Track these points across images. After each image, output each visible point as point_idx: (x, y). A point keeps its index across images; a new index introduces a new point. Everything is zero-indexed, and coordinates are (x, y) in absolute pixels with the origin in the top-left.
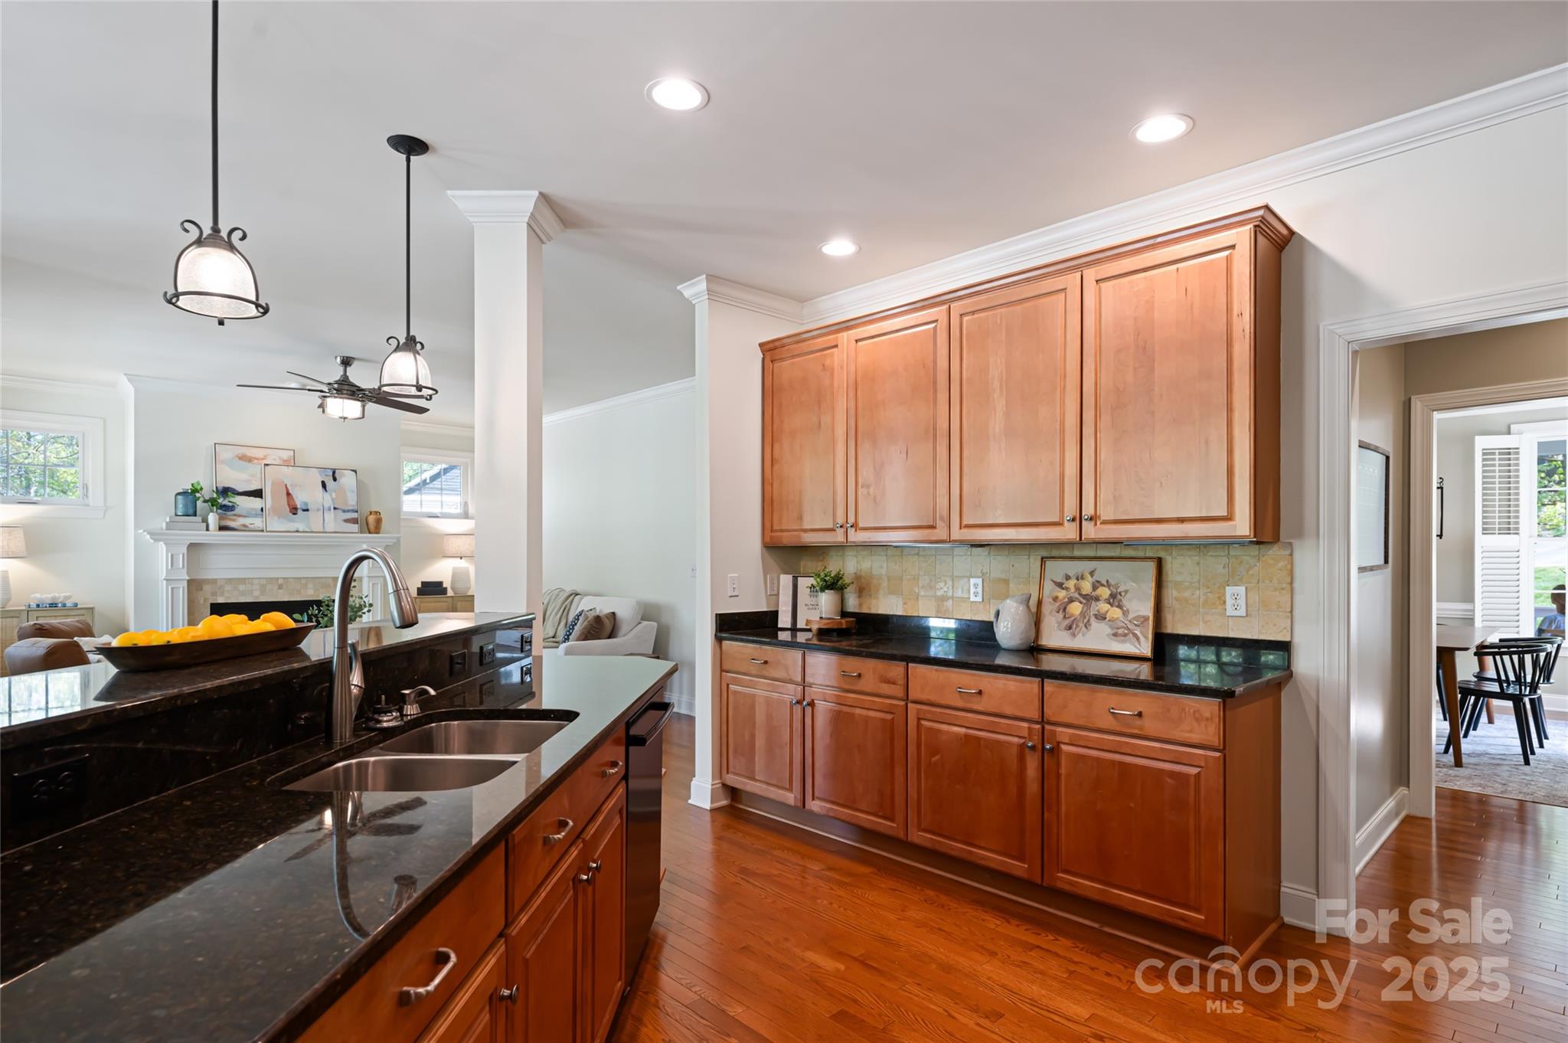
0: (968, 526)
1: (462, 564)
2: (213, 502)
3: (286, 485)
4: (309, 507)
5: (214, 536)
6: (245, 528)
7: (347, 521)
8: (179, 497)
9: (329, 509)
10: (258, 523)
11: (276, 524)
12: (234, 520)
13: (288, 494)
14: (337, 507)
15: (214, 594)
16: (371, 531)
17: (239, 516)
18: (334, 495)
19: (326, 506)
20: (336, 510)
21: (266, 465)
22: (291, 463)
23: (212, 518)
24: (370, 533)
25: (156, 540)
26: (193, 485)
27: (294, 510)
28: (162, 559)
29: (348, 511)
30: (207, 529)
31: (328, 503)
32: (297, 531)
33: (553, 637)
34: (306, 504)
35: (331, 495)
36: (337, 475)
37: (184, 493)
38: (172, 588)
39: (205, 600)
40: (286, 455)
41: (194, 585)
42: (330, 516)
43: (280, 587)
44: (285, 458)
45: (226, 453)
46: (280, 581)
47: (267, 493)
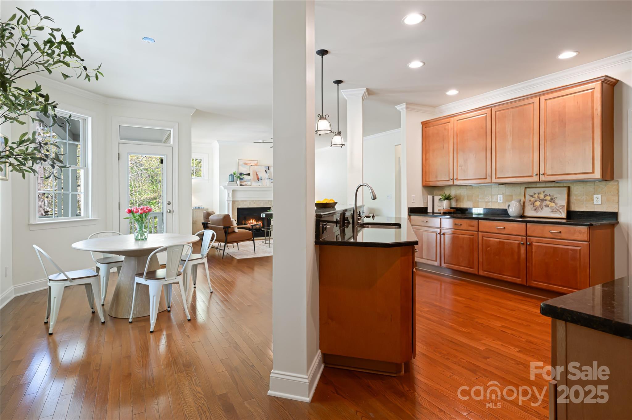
0: (498, 178)
2: (239, 177)
3: (256, 172)
4: (262, 179)
5: (239, 187)
6: (246, 185)
8: (230, 176)
9: (267, 179)
10: (249, 183)
11: (254, 184)
12: (243, 183)
13: (257, 174)
14: (269, 178)
15: (238, 205)
17: (244, 181)
18: (269, 175)
19: (267, 178)
21: (251, 166)
22: (257, 165)
23: (238, 182)
25: (225, 189)
26: (234, 172)
27: (258, 179)
28: (227, 196)
30: (237, 186)
31: (267, 177)
32: (259, 186)
34: (261, 177)
36: (269, 168)
37: (231, 175)
38: (229, 203)
39: (236, 207)
40: (256, 162)
41: (234, 202)
42: (268, 181)
43: (254, 203)
44: (256, 163)
45: (241, 163)
46: (254, 201)
47: (251, 174)
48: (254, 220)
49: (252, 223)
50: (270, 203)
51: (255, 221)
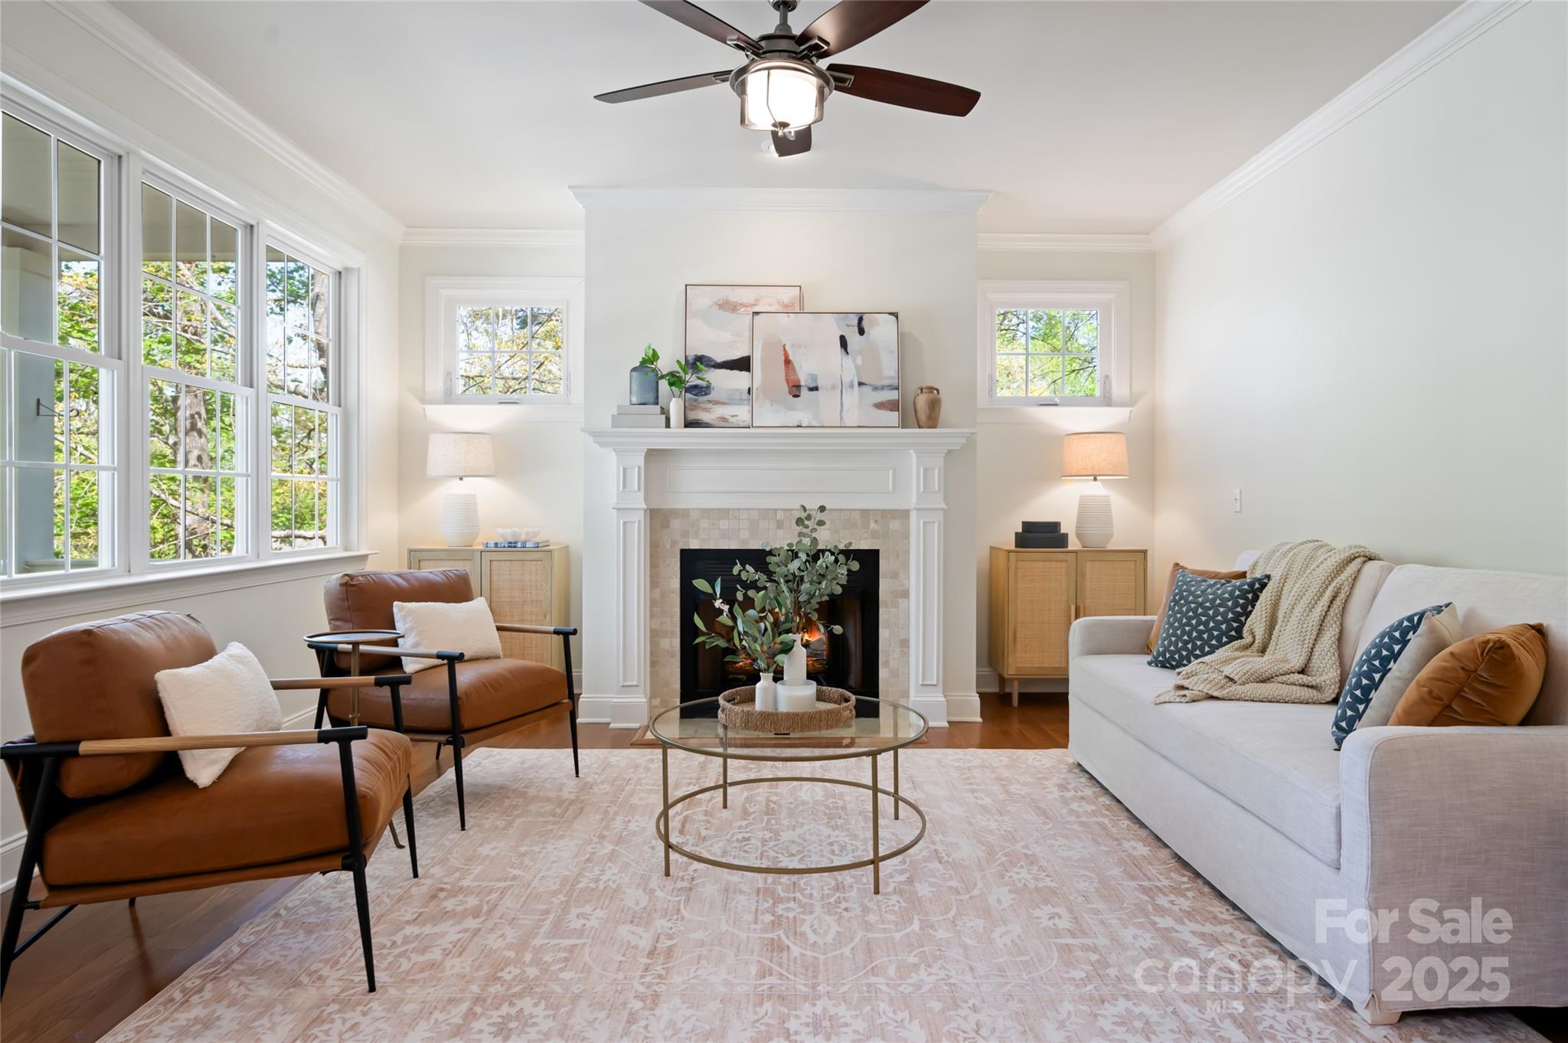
1: (1095, 489)
2: (675, 380)
3: (784, 346)
4: (819, 386)
5: (679, 437)
6: (724, 423)
7: (880, 406)
8: (634, 374)
9: (852, 386)
10: (742, 413)
11: (769, 415)
12: (708, 410)
13: (788, 362)
14: (863, 381)
15: (685, 534)
16: (922, 424)
17: (717, 403)
18: (859, 361)
19: (846, 380)
20: (863, 388)
21: (756, 314)
22: (798, 308)
23: (675, 407)
24: (920, 427)
25: (602, 446)
26: (656, 354)
27: (795, 390)
29: (883, 388)
30: (668, 425)
31: (850, 375)
32: (800, 426)
33: (1302, 672)
34: (814, 378)
35: (854, 362)
36: (865, 324)
37: (641, 368)
38: (625, 523)
39: (674, 543)
40: (788, 295)
41: (658, 519)
42: (852, 397)
43: (780, 525)
44: (786, 300)
45: (701, 300)
46: (780, 515)
47: (756, 364)
50: (873, 525)
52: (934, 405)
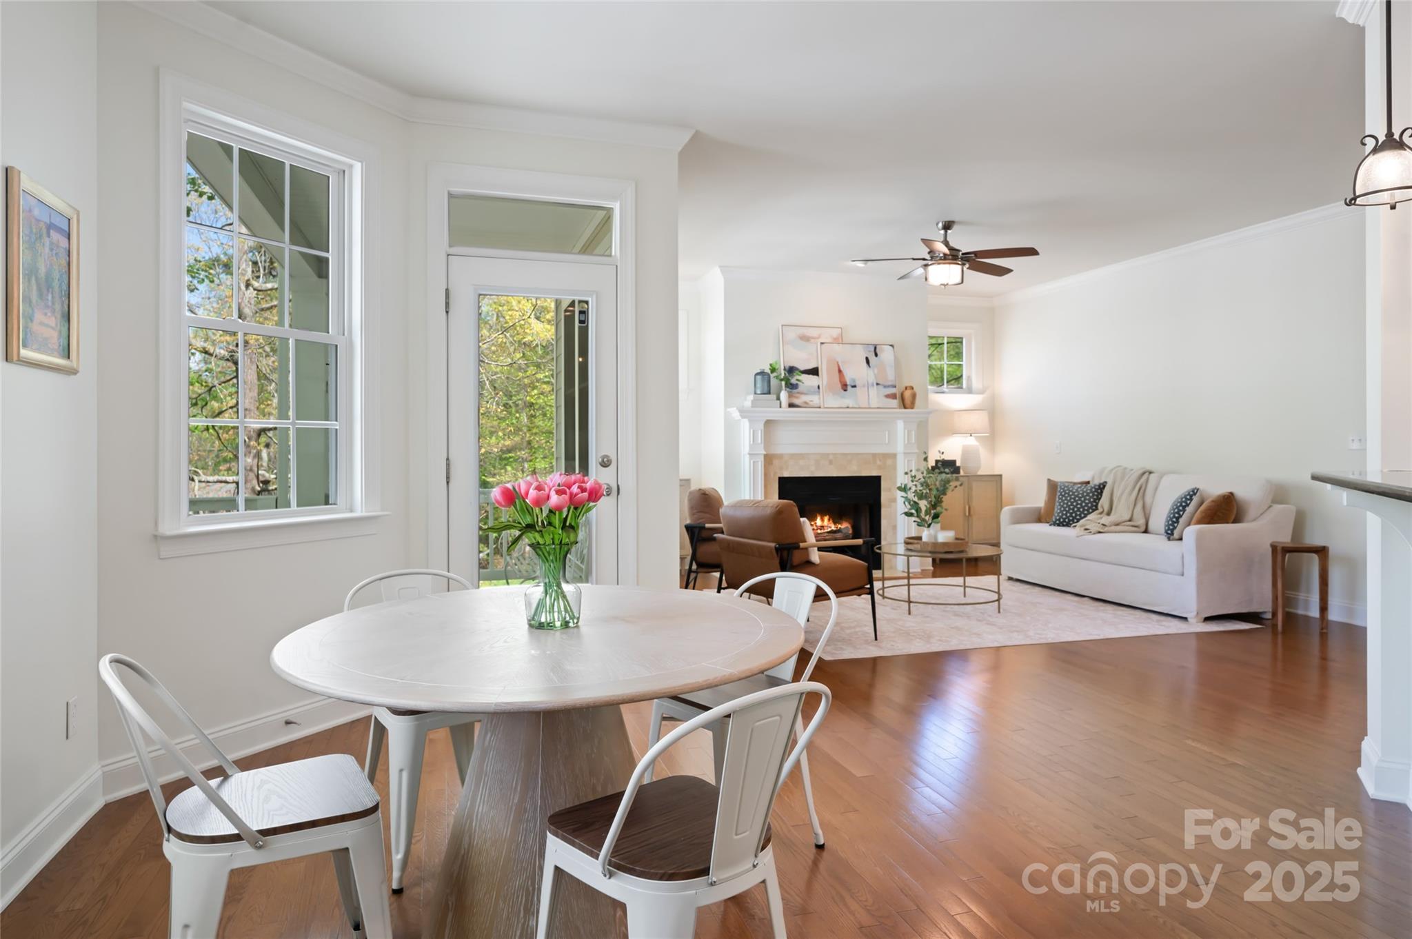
1: (971, 441)
2: (785, 380)
3: (838, 363)
4: (857, 384)
5: (785, 413)
6: (807, 405)
7: (888, 396)
8: (759, 377)
9: (873, 385)
10: (815, 399)
11: (834, 401)
12: (797, 398)
13: (840, 371)
14: (879, 382)
15: (781, 468)
16: (907, 406)
17: (802, 393)
18: (876, 371)
19: (870, 382)
20: (879, 386)
21: (822, 343)
22: (839, 340)
23: (784, 395)
24: (905, 408)
25: (743, 417)
26: (771, 365)
27: (845, 387)
28: (747, 436)
29: (889, 386)
30: (780, 407)
31: (872, 379)
32: (848, 407)
33: (1130, 520)
34: (854, 380)
35: (874, 371)
36: (877, 350)
37: (762, 373)
38: (754, 462)
39: (775, 474)
40: (836, 333)
41: (769, 459)
42: (874, 391)
43: (831, 462)
44: (835, 336)
45: (791, 334)
46: (831, 457)
47: (823, 371)
48: (826, 518)
49: (822, 527)
50: (878, 463)
51: (829, 520)
52: (914, 396)
